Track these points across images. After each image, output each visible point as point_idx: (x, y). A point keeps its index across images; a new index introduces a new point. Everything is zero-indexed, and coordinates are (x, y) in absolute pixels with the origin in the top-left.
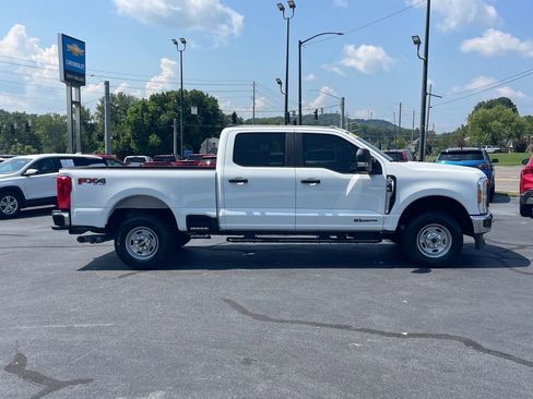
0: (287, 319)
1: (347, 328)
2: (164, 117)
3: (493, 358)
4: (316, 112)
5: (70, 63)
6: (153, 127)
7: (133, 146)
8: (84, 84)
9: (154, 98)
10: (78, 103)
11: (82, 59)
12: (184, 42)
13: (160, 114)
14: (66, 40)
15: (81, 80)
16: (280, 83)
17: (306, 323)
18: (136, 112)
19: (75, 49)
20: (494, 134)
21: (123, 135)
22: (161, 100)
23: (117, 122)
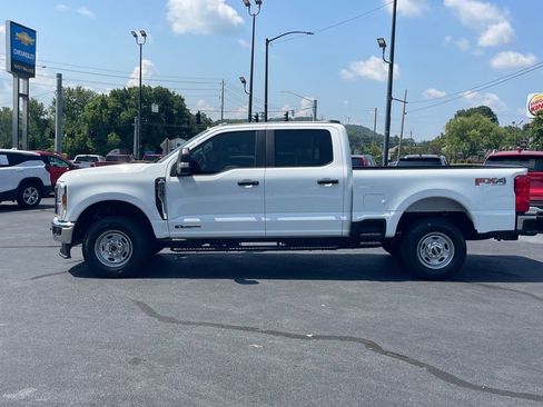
0: (195, 320)
1: (253, 330)
2: (124, 115)
3: (388, 359)
4: (287, 115)
5: (18, 52)
6: (113, 124)
7: (89, 144)
8: (33, 76)
9: (114, 94)
10: (26, 96)
11: (32, 49)
12: (144, 35)
13: (120, 110)
14: (15, 28)
15: (31, 71)
16: (244, 82)
17: (213, 325)
18: (95, 108)
19: (25, 37)
20: (472, 144)
21: (79, 133)
22: (122, 97)
23: (73, 118)
